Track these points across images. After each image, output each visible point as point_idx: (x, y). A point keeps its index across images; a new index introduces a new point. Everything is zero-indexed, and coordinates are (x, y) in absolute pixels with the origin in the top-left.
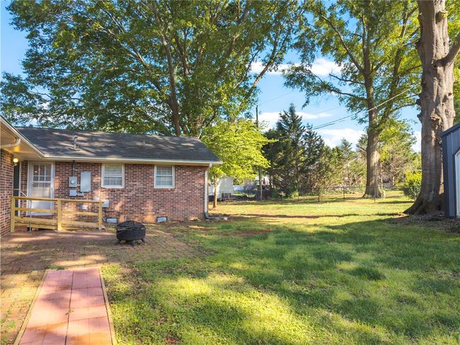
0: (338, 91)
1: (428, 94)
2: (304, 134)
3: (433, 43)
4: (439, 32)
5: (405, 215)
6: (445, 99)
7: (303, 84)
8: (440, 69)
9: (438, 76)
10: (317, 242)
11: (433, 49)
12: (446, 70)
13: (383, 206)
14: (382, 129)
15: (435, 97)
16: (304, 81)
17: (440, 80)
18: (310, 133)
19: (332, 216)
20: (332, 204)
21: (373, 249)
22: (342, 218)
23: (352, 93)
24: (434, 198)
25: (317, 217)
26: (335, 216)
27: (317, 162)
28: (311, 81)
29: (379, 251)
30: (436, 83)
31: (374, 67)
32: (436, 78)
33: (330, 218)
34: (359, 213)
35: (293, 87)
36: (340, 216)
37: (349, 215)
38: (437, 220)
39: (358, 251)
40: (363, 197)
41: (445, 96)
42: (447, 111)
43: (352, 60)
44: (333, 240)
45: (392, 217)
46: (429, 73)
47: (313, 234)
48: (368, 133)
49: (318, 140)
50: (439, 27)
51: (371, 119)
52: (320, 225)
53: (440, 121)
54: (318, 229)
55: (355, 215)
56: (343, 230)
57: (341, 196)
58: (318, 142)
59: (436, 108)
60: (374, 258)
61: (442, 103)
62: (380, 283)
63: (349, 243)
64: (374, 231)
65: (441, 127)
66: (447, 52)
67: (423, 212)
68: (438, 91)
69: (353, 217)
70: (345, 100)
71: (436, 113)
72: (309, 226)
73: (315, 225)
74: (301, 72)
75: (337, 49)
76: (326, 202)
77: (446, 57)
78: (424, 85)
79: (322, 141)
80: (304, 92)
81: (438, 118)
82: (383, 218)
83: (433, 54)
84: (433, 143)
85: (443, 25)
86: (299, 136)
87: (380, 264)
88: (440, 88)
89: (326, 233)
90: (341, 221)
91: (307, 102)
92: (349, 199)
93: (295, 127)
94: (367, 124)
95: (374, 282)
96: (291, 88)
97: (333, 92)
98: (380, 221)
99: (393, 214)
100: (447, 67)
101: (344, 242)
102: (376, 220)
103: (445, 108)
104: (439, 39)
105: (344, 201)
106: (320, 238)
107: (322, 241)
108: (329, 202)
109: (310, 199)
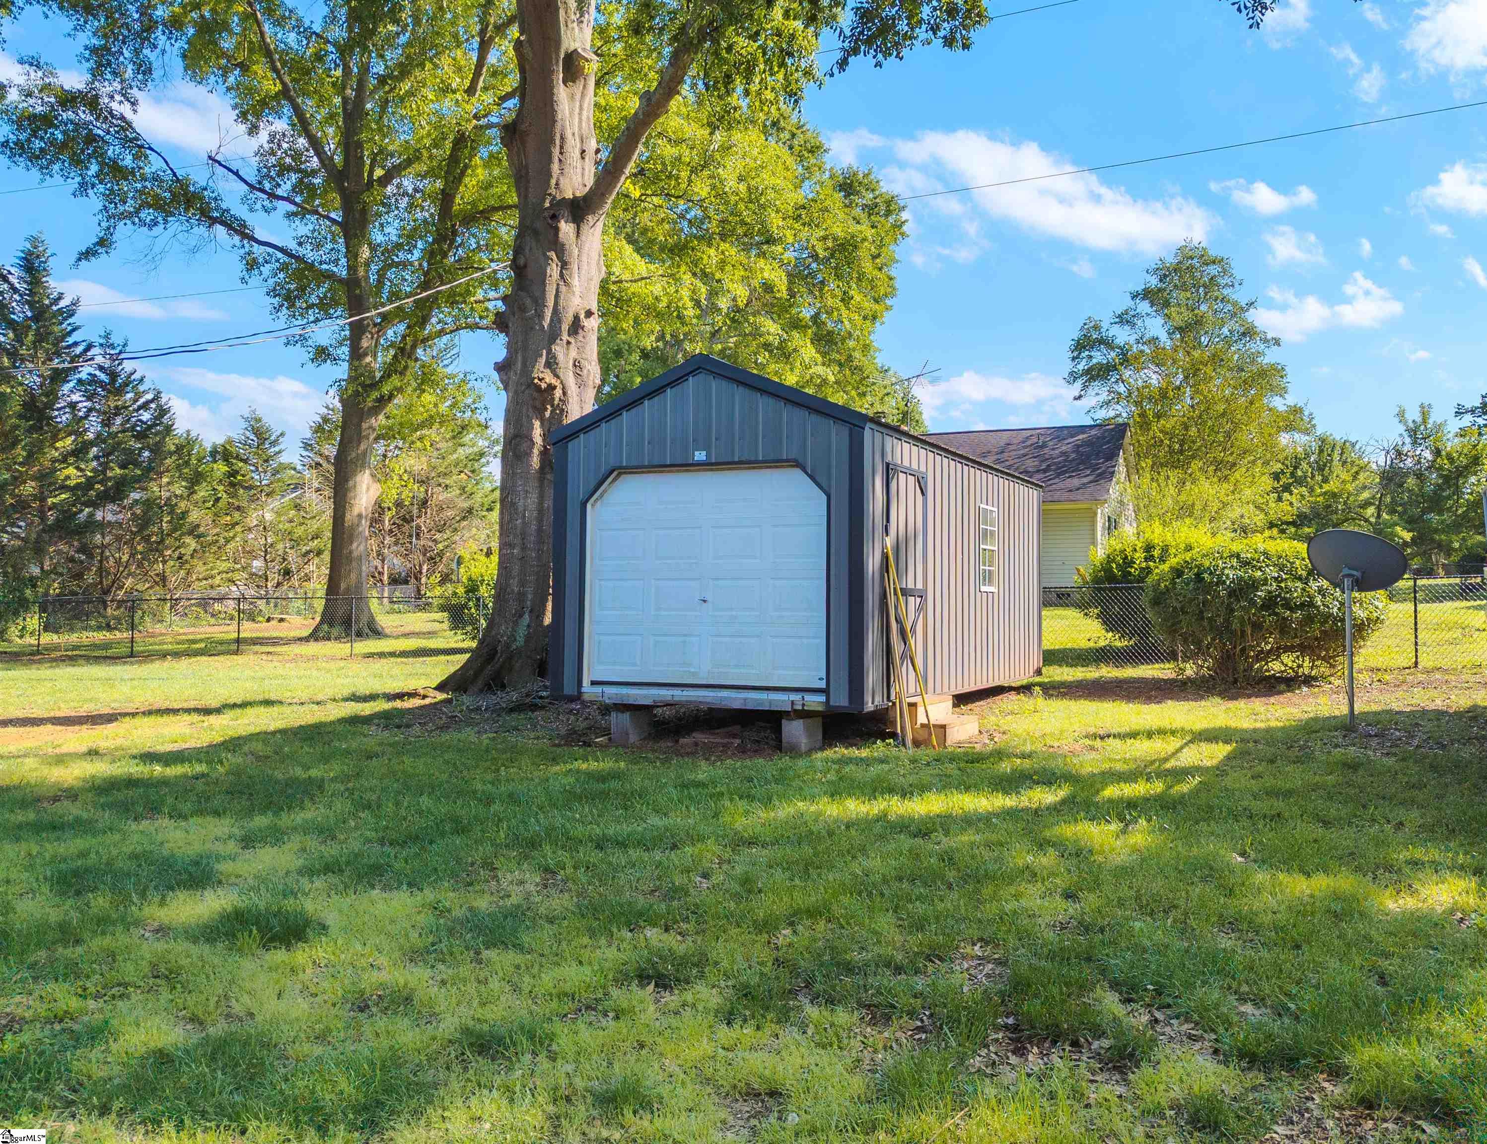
0: (240, 230)
1: (528, 302)
2: (85, 372)
3: (552, 141)
4: (571, 113)
5: (441, 696)
6: (576, 327)
7: (94, 168)
8: (566, 228)
9: (560, 249)
10: (81, 826)
11: (550, 161)
12: (583, 238)
13: (378, 665)
14: (391, 397)
15: (548, 313)
16: (99, 155)
17: (564, 265)
18: (113, 375)
19: (175, 711)
20: (185, 662)
21: (306, 829)
22: (212, 719)
23: (292, 245)
24: (528, 638)
25: (110, 718)
26: (188, 711)
27: (135, 496)
28: (128, 161)
29: (326, 833)
30: (553, 270)
31: (379, 173)
32: (552, 254)
33: (166, 719)
34: (286, 696)
35: (45, 169)
36: (207, 711)
37: (244, 705)
38: (534, 707)
39: (248, 842)
40: (314, 636)
41: (576, 318)
42: (577, 365)
43: (302, 124)
44: (154, 809)
45: (398, 704)
46: (536, 233)
47: (71, 794)
48: (342, 401)
49: (145, 406)
50: (572, 97)
51: (356, 354)
52: (113, 756)
53: (558, 393)
54: (100, 769)
55: (268, 703)
56: (209, 762)
57: (228, 631)
58: (146, 416)
59: (549, 352)
60: (300, 862)
61: (565, 337)
62: (301, 955)
63: (217, 813)
64: (325, 759)
65: (560, 410)
66: (590, 181)
67: (496, 683)
68: (557, 296)
69: (262, 709)
70: (266, 270)
71: (548, 365)
72: (61, 760)
73: (93, 753)
74: (84, 115)
75: (244, 67)
76: (163, 655)
77: (585, 198)
78: (519, 269)
79: (163, 411)
80: (94, 201)
81: (554, 381)
82: (367, 709)
83: (549, 175)
84: (535, 461)
85: (583, 95)
86: (59, 377)
87: (319, 883)
88: (563, 289)
89: (131, 783)
90: (211, 728)
91: (104, 243)
92: (255, 641)
93: (40, 338)
94: (342, 371)
95: (279, 956)
96: (35, 173)
97: (220, 229)
98: (354, 720)
99: (400, 696)
100: (585, 228)
101: (200, 812)
102: (342, 721)
103: (573, 353)
104: (568, 134)
105: (236, 652)
106: (103, 807)
107: (106, 817)
108: (177, 655)
109: (95, 646)
